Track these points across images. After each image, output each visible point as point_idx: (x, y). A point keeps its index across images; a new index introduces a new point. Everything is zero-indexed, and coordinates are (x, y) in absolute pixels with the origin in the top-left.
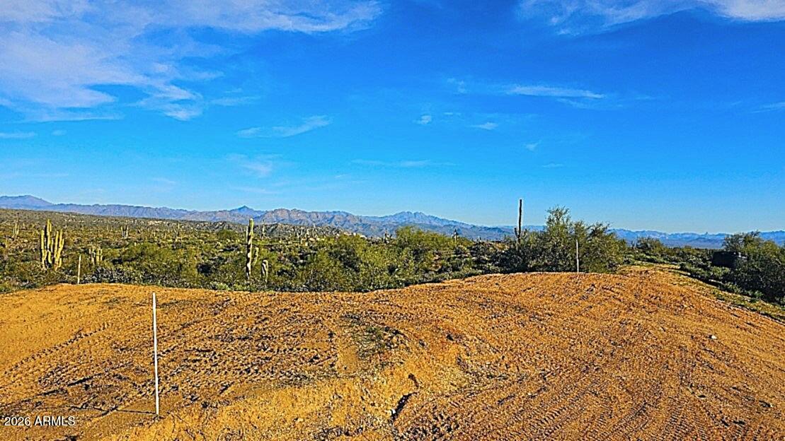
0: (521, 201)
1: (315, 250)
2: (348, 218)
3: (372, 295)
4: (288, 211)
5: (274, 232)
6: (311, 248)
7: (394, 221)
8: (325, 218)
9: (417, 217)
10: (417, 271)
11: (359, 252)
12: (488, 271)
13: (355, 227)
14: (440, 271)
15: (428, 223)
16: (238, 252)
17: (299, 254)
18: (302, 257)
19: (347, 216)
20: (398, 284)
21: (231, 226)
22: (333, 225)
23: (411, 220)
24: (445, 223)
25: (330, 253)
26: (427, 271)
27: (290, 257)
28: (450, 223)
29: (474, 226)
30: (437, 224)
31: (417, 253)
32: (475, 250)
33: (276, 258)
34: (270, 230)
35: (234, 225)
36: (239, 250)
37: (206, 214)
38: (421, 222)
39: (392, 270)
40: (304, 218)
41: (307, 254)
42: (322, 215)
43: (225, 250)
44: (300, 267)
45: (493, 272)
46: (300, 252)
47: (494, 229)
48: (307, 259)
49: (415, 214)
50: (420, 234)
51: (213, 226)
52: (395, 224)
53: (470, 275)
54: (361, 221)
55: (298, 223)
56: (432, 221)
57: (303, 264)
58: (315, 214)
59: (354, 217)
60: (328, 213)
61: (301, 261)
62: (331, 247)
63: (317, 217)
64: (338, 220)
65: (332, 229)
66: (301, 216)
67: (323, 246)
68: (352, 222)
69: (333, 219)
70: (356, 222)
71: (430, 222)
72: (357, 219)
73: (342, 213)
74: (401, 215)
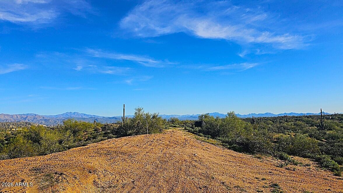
0: (124, 105)
1: (15, 135)
2: (36, 117)
3: (49, 156)
6: (13, 134)
7: (62, 117)
8: (22, 117)
9: (75, 114)
10: (74, 142)
11: (42, 134)
12: (110, 138)
13: (40, 121)
14: (87, 140)
17: (5, 138)
18: (6, 140)
19: (36, 115)
20: (65, 149)
22: (27, 121)
23: (72, 116)
24: (89, 117)
25: (24, 136)
26: (80, 140)
28: (92, 116)
29: (104, 117)
30: (86, 117)
31: (75, 132)
32: (104, 128)
38: (77, 117)
39: (60, 142)
40: (9, 118)
41: (9, 138)
42: (20, 116)
44: (6, 145)
45: (112, 137)
46: (5, 137)
47: (113, 118)
48: (10, 140)
49: (74, 113)
50: (76, 122)
52: (63, 119)
53: (102, 140)
54: (44, 118)
55: (5, 121)
56: (83, 116)
57: (7, 144)
58: (15, 116)
59: (39, 116)
60: (24, 115)
61: (6, 142)
62: (25, 133)
63: (17, 117)
64: (30, 118)
65: (26, 123)
66: (7, 117)
67: (20, 133)
68: (39, 119)
69: (27, 118)
70: (41, 119)
71: (82, 117)
72: (41, 117)
73: (32, 114)
74: (67, 114)
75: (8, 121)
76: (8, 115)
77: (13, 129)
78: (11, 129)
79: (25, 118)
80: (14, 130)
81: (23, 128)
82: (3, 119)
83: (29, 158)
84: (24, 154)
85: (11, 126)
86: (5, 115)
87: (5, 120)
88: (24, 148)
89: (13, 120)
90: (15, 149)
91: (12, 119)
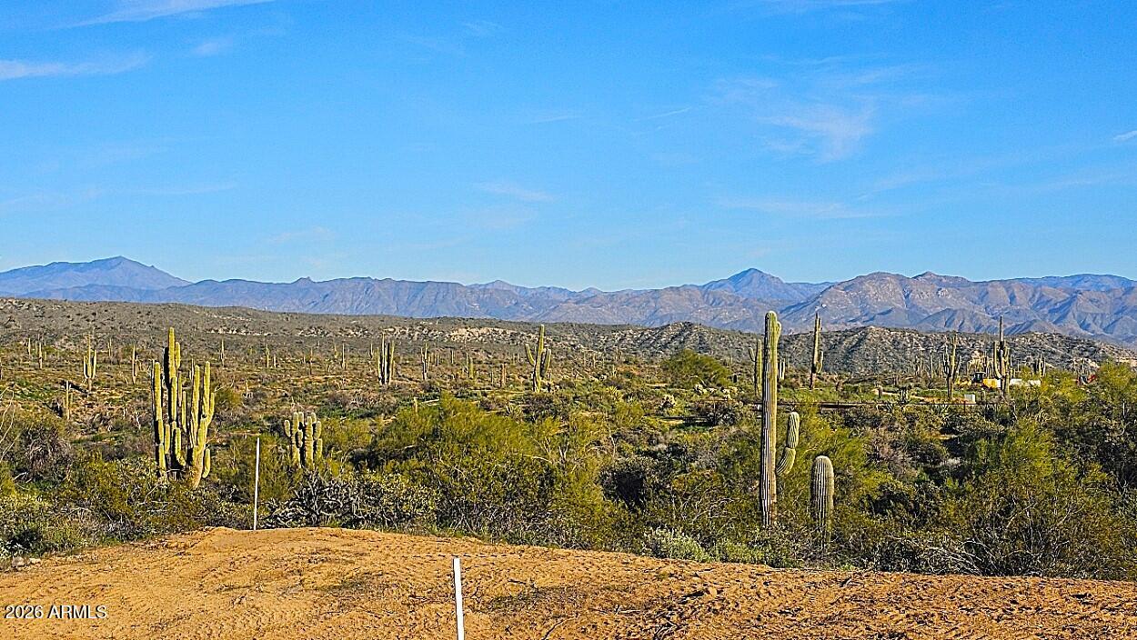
1: (1004, 422)
5: (857, 360)
6: (989, 415)
8: (1041, 302)
17: (947, 437)
18: (954, 448)
21: (708, 339)
22: (1071, 326)
25: (1061, 434)
27: (912, 447)
33: (863, 449)
34: (842, 349)
35: (718, 335)
37: (629, 299)
40: (965, 304)
41: (969, 439)
42: (1030, 290)
44: (950, 483)
46: (945, 430)
48: (973, 453)
55: (941, 326)
57: (959, 474)
58: (1002, 290)
60: (1054, 282)
61: (951, 461)
62: (1065, 411)
63: (1012, 298)
64: (1092, 309)
65: (1070, 343)
66: (950, 299)
67: (1034, 407)
69: (1074, 307)
73: (1107, 282)
75: (957, 322)
76: (958, 284)
77: (988, 382)
78: (976, 380)
79: (1061, 311)
80: (998, 383)
81: (1055, 379)
82: (932, 312)
83: (1100, 589)
84: (1061, 558)
85: (977, 359)
86: (939, 280)
87: (943, 319)
88: (1060, 520)
89: (985, 319)
90: (1006, 512)
91: (979, 310)
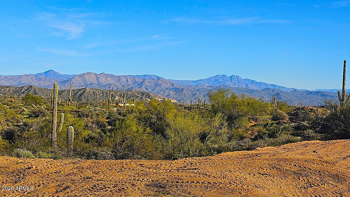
0: (345, 62)
1: (124, 116)
2: (159, 82)
3: (180, 163)
4: (96, 74)
5: (83, 98)
6: (120, 114)
7: (208, 85)
8: (135, 82)
9: (233, 80)
10: (230, 139)
11: (169, 117)
12: (308, 138)
13: (167, 91)
14: (255, 139)
15: (245, 87)
16: (44, 118)
17: (108, 120)
18: (110, 123)
19: (159, 79)
20: (211, 152)
21: (37, 91)
22: (143, 89)
23: (227, 84)
24: (263, 87)
25: (139, 119)
26: (242, 138)
27: (98, 123)
28: (269, 87)
30: (254, 88)
31: (231, 119)
32: (294, 115)
33: (83, 124)
34: (78, 94)
35: (40, 89)
36: (44, 116)
37: (12, 78)
38: (236, 86)
39: (203, 137)
40: (113, 82)
41: (114, 121)
42: (132, 78)
43: (30, 116)
44: (108, 133)
45: (313, 138)
46: (107, 118)
47: (317, 93)
48: (115, 125)
49: (231, 77)
50: (235, 98)
51: (18, 91)
52: (209, 89)
53: (289, 142)
54: (173, 85)
55: (107, 88)
56: (249, 85)
57: (110, 131)
58: (124, 78)
59: (165, 81)
60: (139, 76)
61: (108, 127)
62: (140, 113)
63: (127, 81)
64: (149, 84)
65: (143, 94)
66: (110, 81)
67: (132, 111)
68: (164, 86)
69: (144, 84)
70: (168, 87)
71: (247, 86)
72: (169, 84)
73: (153, 77)
74: (216, 78)
75: (112, 87)
76: (112, 76)
77: (120, 104)
78: (117, 104)
79: (140, 85)
80: (123, 105)
81: (138, 104)
82: (105, 84)
83: (146, 162)
84: (137, 154)
85: (117, 98)
86: (107, 75)
87: (108, 86)
88: (137, 143)
89: (120, 87)
90: (124, 141)
91: (118, 84)
